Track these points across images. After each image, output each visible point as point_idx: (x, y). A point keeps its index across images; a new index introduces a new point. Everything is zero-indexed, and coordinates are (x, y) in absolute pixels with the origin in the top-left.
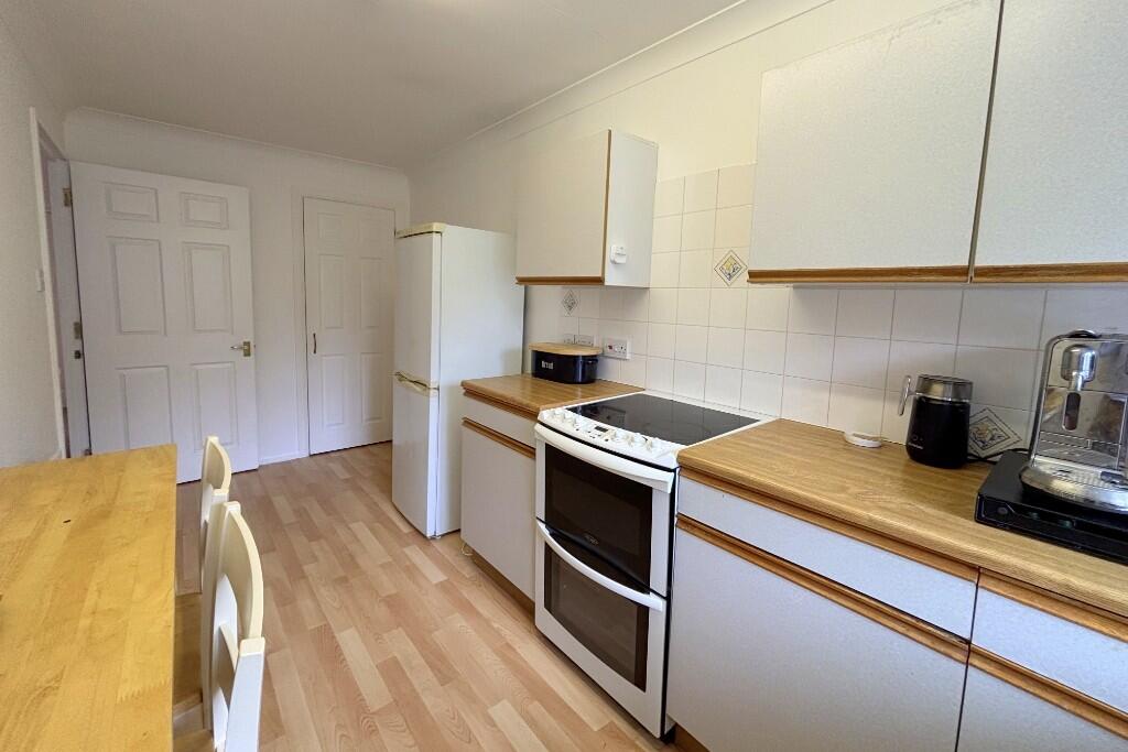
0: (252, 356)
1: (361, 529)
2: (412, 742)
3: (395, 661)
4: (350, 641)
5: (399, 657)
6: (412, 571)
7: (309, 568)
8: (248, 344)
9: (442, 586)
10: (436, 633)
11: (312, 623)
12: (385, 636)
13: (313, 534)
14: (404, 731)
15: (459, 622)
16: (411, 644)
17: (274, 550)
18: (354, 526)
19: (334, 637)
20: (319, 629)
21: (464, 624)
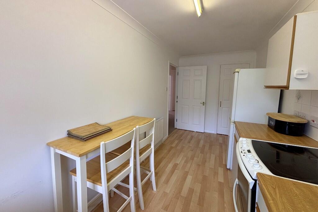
0: (205, 106)
1: (213, 156)
2: (182, 208)
3: (193, 190)
4: (189, 178)
5: (195, 189)
6: (216, 174)
7: (195, 158)
8: (204, 102)
9: (220, 183)
10: (208, 193)
11: (186, 170)
12: (196, 183)
13: (202, 152)
14: (182, 205)
15: (216, 195)
16: (200, 189)
17: (193, 151)
18: (212, 155)
19: (187, 175)
20: (187, 172)
21: (217, 197)
